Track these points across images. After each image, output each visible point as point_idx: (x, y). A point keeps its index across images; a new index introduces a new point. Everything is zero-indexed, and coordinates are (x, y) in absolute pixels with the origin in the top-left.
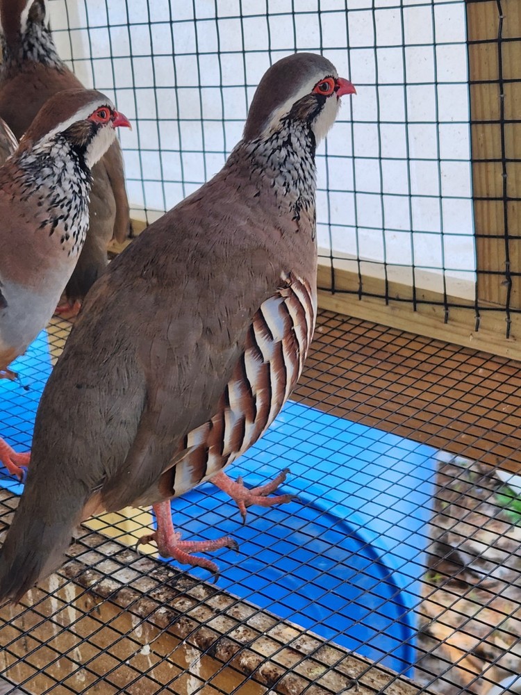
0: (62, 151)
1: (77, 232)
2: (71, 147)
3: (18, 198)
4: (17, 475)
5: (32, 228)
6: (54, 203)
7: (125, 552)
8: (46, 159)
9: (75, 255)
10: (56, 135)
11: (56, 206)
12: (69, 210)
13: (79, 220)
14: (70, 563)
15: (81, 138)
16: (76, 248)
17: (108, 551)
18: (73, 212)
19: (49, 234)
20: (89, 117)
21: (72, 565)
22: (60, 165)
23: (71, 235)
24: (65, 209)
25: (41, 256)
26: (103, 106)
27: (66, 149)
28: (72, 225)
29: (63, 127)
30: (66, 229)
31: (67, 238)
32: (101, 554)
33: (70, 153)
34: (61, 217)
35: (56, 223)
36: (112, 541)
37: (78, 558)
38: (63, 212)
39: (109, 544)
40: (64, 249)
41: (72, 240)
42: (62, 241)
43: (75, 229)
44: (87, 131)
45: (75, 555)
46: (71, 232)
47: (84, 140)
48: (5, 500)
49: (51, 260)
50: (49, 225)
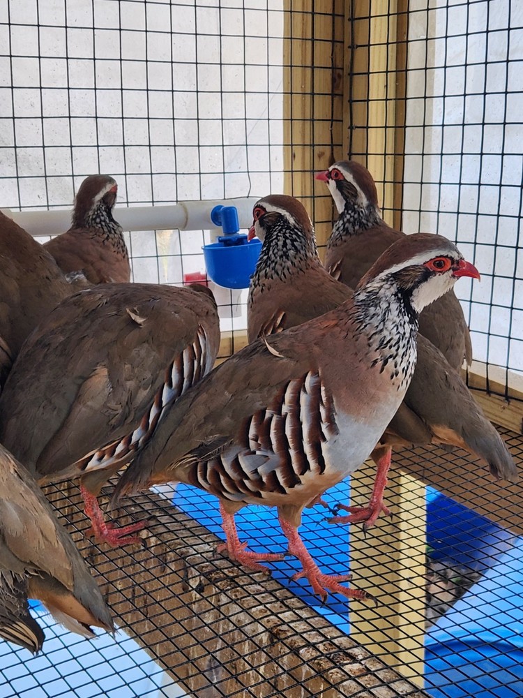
0: (388, 291)
1: (406, 368)
2: (398, 289)
3: (351, 335)
4: (321, 596)
5: (363, 366)
6: (383, 345)
7: (416, 694)
8: (374, 299)
9: (404, 389)
10: (387, 275)
11: (385, 348)
12: (397, 350)
13: (407, 356)
14: (364, 693)
15: (408, 282)
16: (405, 383)
17: (401, 690)
18: (401, 351)
19: (379, 371)
20: (424, 263)
21: (366, 695)
22: (384, 305)
23: (400, 371)
24: (394, 349)
25: (372, 391)
26: (441, 256)
27: (394, 289)
28: (402, 362)
29: (395, 269)
30: (396, 366)
31: (397, 375)
32: (394, 691)
33: (396, 295)
34: (391, 357)
35: (386, 362)
36: (405, 679)
37: (372, 690)
38: (391, 352)
39: (402, 683)
40: (393, 384)
41: (401, 376)
42: (392, 377)
43: (404, 365)
44: (416, 276)
45: (369, 686)
46: (400, 369)
47: (410, 285)
48: (309, 618)
49: (381, 394)
50: (380, 363)
